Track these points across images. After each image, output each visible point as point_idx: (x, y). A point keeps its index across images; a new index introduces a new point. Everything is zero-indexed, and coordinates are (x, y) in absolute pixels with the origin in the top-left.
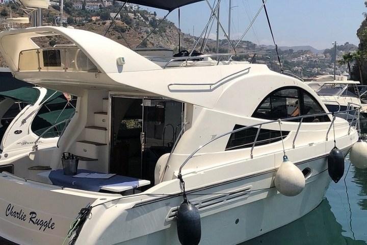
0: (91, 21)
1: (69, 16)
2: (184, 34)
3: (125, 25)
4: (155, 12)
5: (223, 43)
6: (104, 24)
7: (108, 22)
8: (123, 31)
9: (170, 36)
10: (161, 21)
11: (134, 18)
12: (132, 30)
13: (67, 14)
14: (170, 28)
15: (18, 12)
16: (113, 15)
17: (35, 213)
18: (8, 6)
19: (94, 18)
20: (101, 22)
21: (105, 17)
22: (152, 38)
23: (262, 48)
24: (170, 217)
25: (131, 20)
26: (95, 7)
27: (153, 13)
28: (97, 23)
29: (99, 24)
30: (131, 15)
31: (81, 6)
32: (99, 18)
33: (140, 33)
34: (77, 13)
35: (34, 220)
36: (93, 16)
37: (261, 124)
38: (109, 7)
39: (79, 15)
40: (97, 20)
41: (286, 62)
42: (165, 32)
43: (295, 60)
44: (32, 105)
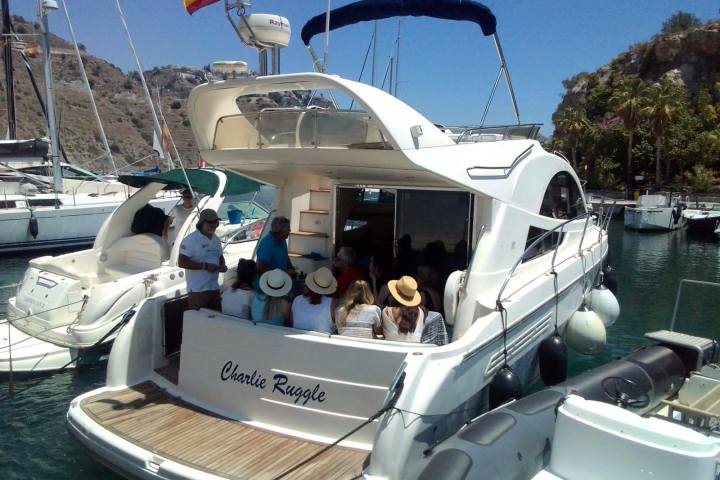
17: (284, 377)
18: (132, 77)
35: (283, 387)
44: (212, 196)
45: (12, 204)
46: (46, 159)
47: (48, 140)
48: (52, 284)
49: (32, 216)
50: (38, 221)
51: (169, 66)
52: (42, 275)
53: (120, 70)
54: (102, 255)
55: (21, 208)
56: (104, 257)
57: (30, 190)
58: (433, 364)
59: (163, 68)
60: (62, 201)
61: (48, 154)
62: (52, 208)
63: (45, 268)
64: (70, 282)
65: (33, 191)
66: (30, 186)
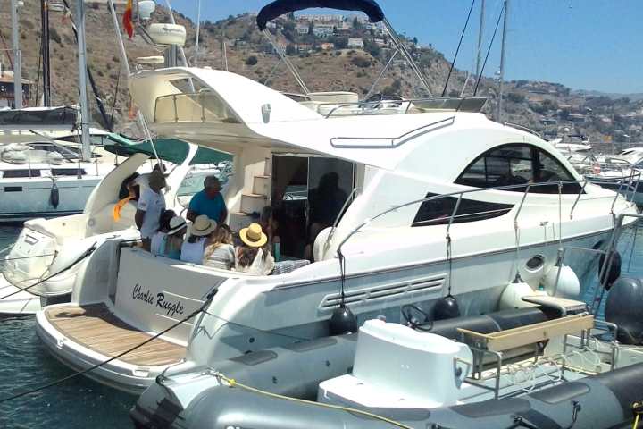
0: (320, 49)
1: (289, 43)
2: (457, 71)
3: (370, 56)
4: (415, 38)
5: (518, 86)
6: (339, 54)
7: (344, 52)
8: (366, 64)
9: (437, 74)
10: (423, 50)
11: (384, 47)
12: (379, 64)
13: (286, 40)
14: (437, 61)
15: (217, 36)
16: (353, 42)
17: (162, 295)
18: (205, 28)
19: (324, 46)
20: (334, 52)
21: (342, 44)
22: (409, 75)
23: (579, 95)
24: (324, 307)
25: (379, 49)
26: (328, 30)
27: (413, 39)
28: (329, 53)
29: (331, 54)
30: (380, 42)
31: (306, 29)
32: (332, 45)
33: (390, 68)
34: (300, 37)
35: (162, 303)
36: (323, 42)
37: (461, 193)
38: (347, 31)
39: (304, 41)
40: (329, 49)
41: (617, 119)
42: (429, 66)
43: (633, 114)
44: (180, 164)
45: (36, 173)
46: (75, 127)
47: (78, 107)
48: (33, 241)
49: (54, 185)
50: (60, 190)
51: (247, 14)
52: (30, 234)
53: (190, 20)
54: (90, 220)
55: (46, 177)
56: (92, 222)
57: (56, 159)
58: (246, 287)
59: (239, 16)
60: (86, 171)
61: (77, 122)
62: (74, 178)
63: (34, 229)
64: (48, 239)
65: (60, 160)
66: (56, 155)
